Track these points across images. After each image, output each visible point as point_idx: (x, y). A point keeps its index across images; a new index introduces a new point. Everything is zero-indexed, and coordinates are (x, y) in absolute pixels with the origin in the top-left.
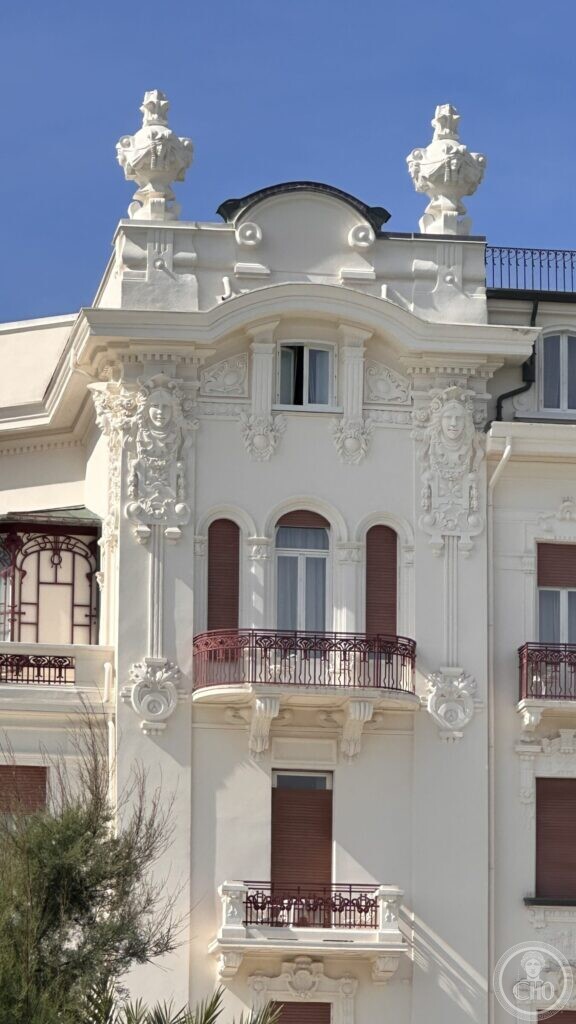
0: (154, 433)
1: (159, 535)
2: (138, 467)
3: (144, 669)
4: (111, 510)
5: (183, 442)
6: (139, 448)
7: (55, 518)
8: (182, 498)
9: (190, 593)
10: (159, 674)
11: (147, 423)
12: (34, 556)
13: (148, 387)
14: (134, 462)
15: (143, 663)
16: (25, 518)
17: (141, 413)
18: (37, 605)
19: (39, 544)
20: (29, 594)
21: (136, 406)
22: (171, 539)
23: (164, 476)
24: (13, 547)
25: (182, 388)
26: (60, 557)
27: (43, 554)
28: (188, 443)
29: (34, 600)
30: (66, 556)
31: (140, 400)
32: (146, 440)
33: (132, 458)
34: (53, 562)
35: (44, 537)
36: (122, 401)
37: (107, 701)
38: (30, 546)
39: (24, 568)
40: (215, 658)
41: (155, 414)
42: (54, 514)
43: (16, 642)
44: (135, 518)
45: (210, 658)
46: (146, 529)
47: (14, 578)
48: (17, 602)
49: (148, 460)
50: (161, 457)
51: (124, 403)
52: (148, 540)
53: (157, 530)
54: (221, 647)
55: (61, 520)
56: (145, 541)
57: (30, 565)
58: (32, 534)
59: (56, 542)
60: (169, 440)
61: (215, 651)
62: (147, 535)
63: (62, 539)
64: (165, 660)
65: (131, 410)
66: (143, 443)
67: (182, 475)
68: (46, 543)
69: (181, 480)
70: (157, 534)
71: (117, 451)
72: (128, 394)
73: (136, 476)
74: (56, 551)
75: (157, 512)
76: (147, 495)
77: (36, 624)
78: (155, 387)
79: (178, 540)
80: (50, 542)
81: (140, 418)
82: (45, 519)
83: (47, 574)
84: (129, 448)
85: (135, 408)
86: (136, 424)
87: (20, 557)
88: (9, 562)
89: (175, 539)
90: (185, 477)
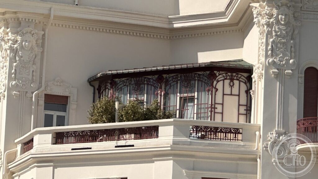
0: (281, 27)
1: (282, 74)
2: (273, 42)
3: (274, 135)
4: (260, 62)
5: (294, 31)
6: (274, 34)
7: (232, 65)
8: (293, 57)
9: (296, 101)
10: (281, 138)
11: (278, 22)
12: (222, 82)
13: (278, 6)
14: (271, 40)
15: (274, 132)
16: (218, 65)
17: (275, 17)
18: (223, 104)
19: (224, 77)
20: (219, 99)
21: (273, 14)
22: (287, 75)
23: (285, 47)
24: (212, 77)
25: (294, 7)
26: (233, 83)
27: (225, 81)
28: (296, 32)
29: (221, 102)
30: (236, 82)
31: (275, 12)
32: (277, 30)
33: (270, 38)
34: (230, 85)
35: (226, 73)
36: (266, 12)
37: (257, 149)
38: (220, 77)
39: (217, 87)
40: (307, 131)
41: (281, 18)
42: (231, 63)
43: (212, 121)
44: (271, 66)
45: (305, 130)
46: (276, 71)
47: (212, 92)
48: (213, 103)
49: (278, 39)
50: (283, 38)
51: (267, 13)
52: (277, 76)
53: (281, 71)
54: (310, 125)
55: (234, 66)
56: (276, 76)
57: (220, 86)
58: (220, 72)
59: (232, 76)
60: (287, 30)
61: (307, 127)
62: (277, 74)
63: (234, 74)
64: (284, 131)
65: (271, 16)
66: (275, 31)
67: (293, 46)
68: (227, 76)
69: (293, 49)
70: (281, 73)
71: (263, 35)
72: (269, 9)
73: (272, 46)
74: (232, 80)
75: (281, 63)
76: (277, 55)
77: (222, 113)
78: (282, 6)
79: (291, 76)
80: (229, 76)
81: (274, 20)
82: (228, 65)
83: (228, 90)
84: (269, 34)
85: (273, 15)
86: (272, 22)
87: (215, 83)
88: (210, 84)
89: (290, 76)
90: (294, 47)
